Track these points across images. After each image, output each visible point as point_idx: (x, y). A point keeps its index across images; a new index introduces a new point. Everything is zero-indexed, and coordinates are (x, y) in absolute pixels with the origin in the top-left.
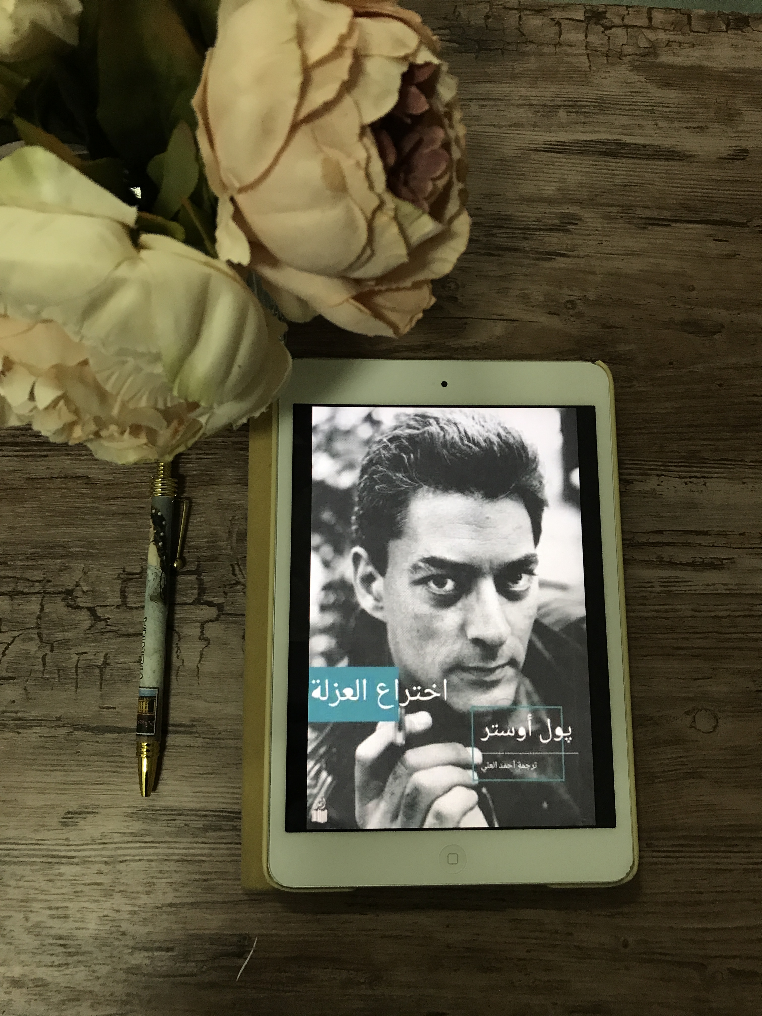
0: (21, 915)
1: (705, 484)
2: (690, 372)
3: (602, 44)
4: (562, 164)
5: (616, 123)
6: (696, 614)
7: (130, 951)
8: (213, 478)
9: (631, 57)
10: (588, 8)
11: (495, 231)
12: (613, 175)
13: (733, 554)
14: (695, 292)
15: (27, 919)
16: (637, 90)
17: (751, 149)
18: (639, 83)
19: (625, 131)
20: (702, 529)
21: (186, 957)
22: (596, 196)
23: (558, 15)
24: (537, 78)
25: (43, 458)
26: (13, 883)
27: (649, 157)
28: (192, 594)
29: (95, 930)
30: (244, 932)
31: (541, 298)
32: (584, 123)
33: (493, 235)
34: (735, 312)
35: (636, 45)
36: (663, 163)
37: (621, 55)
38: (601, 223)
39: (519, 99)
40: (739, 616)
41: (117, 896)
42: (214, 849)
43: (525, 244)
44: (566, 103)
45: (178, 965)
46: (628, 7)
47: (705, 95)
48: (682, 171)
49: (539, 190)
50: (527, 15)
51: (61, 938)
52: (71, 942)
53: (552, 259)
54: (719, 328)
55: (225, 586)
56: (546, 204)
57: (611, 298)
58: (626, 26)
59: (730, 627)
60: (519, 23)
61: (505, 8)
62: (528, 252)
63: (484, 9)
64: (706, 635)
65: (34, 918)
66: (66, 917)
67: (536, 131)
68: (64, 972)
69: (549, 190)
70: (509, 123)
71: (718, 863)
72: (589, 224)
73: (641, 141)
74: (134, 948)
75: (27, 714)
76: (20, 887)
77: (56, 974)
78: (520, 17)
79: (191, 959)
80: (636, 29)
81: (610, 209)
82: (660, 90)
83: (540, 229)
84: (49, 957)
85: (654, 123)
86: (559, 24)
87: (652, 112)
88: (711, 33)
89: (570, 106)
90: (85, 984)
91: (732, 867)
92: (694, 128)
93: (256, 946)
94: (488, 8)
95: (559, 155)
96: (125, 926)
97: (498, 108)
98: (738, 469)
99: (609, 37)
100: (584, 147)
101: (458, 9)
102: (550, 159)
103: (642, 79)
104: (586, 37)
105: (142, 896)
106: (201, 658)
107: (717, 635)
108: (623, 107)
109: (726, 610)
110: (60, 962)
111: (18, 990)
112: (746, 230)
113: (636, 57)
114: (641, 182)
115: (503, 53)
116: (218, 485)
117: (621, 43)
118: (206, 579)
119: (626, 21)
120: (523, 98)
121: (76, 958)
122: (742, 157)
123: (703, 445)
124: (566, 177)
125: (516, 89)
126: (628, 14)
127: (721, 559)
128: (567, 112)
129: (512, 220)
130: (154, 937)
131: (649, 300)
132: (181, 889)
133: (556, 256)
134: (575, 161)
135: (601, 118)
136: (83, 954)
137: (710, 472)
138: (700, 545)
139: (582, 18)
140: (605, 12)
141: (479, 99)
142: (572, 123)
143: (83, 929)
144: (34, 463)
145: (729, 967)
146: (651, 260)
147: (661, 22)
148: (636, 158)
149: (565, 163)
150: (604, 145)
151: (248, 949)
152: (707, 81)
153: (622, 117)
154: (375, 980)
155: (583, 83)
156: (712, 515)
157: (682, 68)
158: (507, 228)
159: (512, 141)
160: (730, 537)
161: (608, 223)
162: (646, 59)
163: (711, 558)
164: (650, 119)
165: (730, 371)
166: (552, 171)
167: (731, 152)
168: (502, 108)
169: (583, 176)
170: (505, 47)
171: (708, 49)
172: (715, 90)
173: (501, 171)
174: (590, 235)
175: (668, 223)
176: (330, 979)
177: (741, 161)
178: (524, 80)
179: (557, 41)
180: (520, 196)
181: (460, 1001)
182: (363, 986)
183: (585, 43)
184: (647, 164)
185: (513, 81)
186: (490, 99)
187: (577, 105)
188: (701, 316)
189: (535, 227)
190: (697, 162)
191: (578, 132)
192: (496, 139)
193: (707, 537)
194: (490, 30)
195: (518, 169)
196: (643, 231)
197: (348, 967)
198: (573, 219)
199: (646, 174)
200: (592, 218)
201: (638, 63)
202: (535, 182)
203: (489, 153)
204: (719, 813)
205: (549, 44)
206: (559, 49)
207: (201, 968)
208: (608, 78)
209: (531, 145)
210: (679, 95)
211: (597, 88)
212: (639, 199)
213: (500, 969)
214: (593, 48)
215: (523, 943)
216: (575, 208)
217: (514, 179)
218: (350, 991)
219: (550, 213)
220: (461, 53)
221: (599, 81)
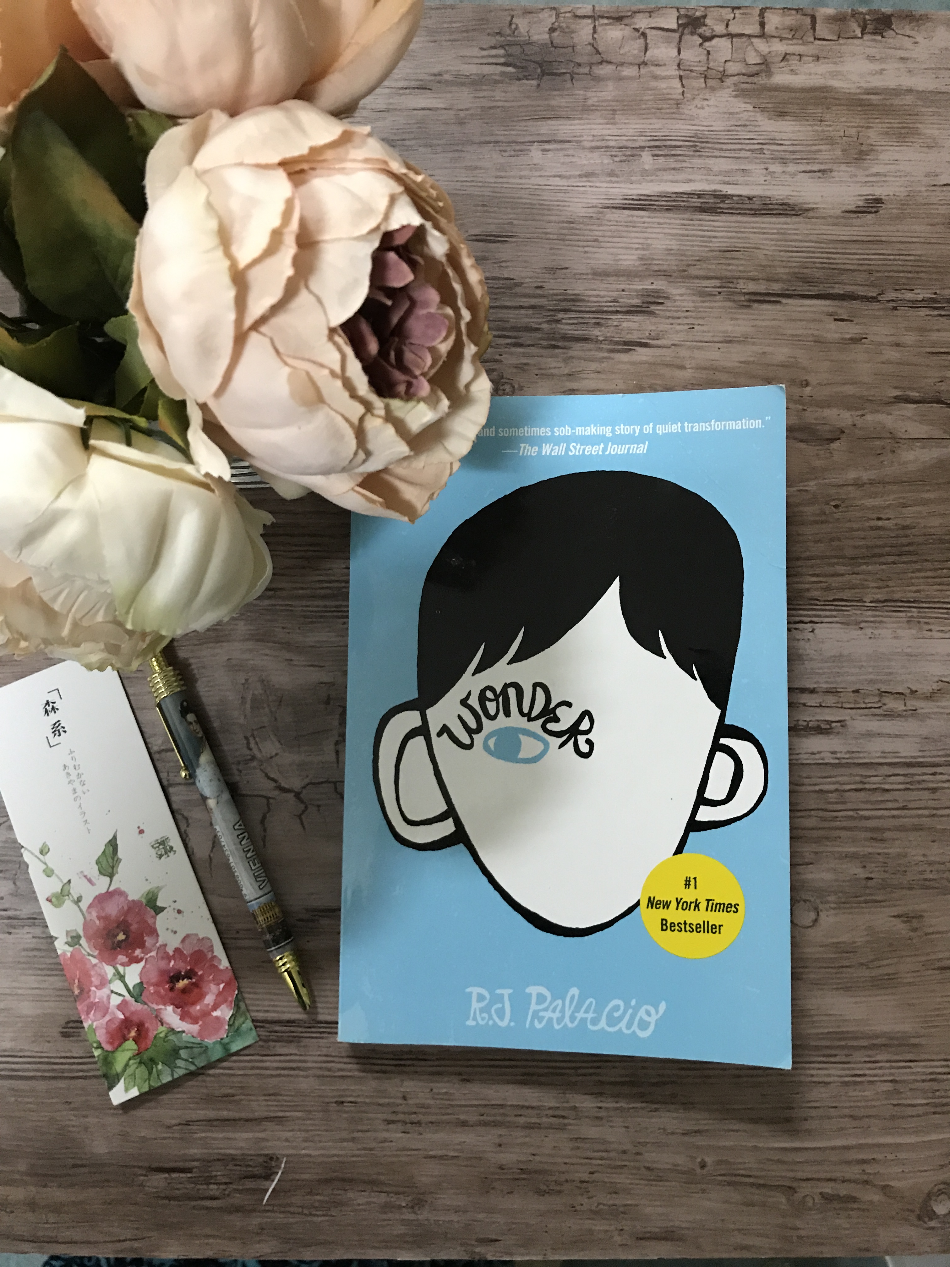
1: (812, 631)
2: (799, 491)
3: (700, 62)
4: (646, 225)
5: (716, 169)
6: (800, 788)
9: (735, 78)
10: (682, 12)
11: (560, 316)
12: (710, 237)
13: (843, 715)
14: (809, 389)
16: (743, 123)
17: (887, 198)
18: (746, 113)
19: (727, 179)
20: (809, 686)
21: (207, 1178)
22: (688, 265)
23: (642, 22)
24: (615, 110)
27: (755, 213)
30: (270, 1152)
32: (674, 169)
33: (558, 321)
34: (860, 413)
35: (744, 61)
36: (774, 219)
37: (723, 77)
38: (693, 302)
39: (592, 141)
40: (849, 790)
43: (596, 332)
44: (652, 143)
45: (198, 1186)
46: (734, 8)
47: (830, 126)
48: (797, 230)
49: (616, 261)
50: (602, 25)
53: (631, 350)
54: (836, 435)
55: (239, 762)
56: (624, 279)
58: (731, 36)
59: (836, 803)
60: (594, 38)
61: (576, 16)
62: (602, 341)
63: (548, 19)
64: (810, 813)
67: (612, 182)
69: (629, 260)
70: (578, 173)
71: (812, 1076)
72: (678, 303)
73: (745, 191)
74: (149, 1169)
75: (18, 913)
78: (594, 27)
79: (212, 1181)
80: (744, 39)
81: (705, 283)
82: (772, 122)
83: (617, 312)
85: (763, 166)
86: (644, 35)
87: (761, 151)
88: (841, 41)
89: (657, 147)
91: (829, 1079)
92: (815, 172)
93: (285, 1167)
94: (554, 17)
95: (642, 213)
97: (566, 153)
98: (853, 611)
99: (709, 53)
100: (674, 201)
101: (514, 20)
102: (630, 219)
103: (750, 108)
104: (679, 53)
107: (821, 814)
108: (724, 147)
109: (834, 783)
112: (876, 306)
113: (742, 78)
114: (745, 245)
115: (572, 78)
116: (228, 641)
117: (723, 61)
119: (733, 29)
120: (596, 138)
122: (874, 209)
123: (813, 582)
124: (649, 241)
125: (589, 126)
126: (734, 18)
127: (830, 722)
128: (653, 156)
129: (582, 301)
133: (637, 346)
134: (662, 221)
135: (697, 162)
137: (819, 616)
138: (804, 705)
139: (674, 26)
140: (705, 17)
141: (542, 142)
142: (660, 170)
145: (823, 1190)
146: (755, 348)
147: (777, 28)
148: (739, 214)
149: (649, 223)
150: (699, 198)
151: (276, 1170)
152: (834, 108)
153: (722, 160)
154: (418, 1203)
155: (674, 116)
156: (821, 668)
157: (803, 90)
158: (576, 311)
159: (583, 196)
160: (842, 694)
161: (703, 302)
162: (755, 79)
163: (818, 721)
164: (758, 161)
165: (850, 488)
166: (633, 235)
167: (861, 203)
168: (570, 152)
169: (671, 240)
170: (576, 70)
171: (835, 63)
172: (844, 119)
173: (568, 237)
174: (679, 318)
175: (778, 299)
176: (368, 1203)
177: (873, 215)
178: (598, 113)
179: (641, 60)
180: (592, 269)
181: (514, 1226)
182: (404, 1210)
183: (677, 62)
184: (753, 222)
185: (585, 116)
186: (556, 141)
187: (665, 146)
188: (816, 419)
189: (610, 309)
190: (817, 218)
191: (666, 181)
192: (562, 195)
193: (814, 696)
194: (555, 47)
195: (590, 233)
196: (745, 311)
197: (388, 1189)
198: (658, 297)
199: (751, 235)
200: (682, 295)
201: (745, 86)
202: (611, 250)
203: (554, 212)
204: (815, 1018)
205: (631, 64)
206: (643, 70)
207: (224, 1190)
208: (707, 108)
209: (607, 201)
210: (797, 128)
211: (692, 122)
212: (741, 268)
213: (560, 1192)
214: (687, 68)
215: (586, 1164)
216: (661, 283)
217: (584, 247)
218: (390, 1215)
219: (630, 290)
220: (519, 79)
221: (694, 112)
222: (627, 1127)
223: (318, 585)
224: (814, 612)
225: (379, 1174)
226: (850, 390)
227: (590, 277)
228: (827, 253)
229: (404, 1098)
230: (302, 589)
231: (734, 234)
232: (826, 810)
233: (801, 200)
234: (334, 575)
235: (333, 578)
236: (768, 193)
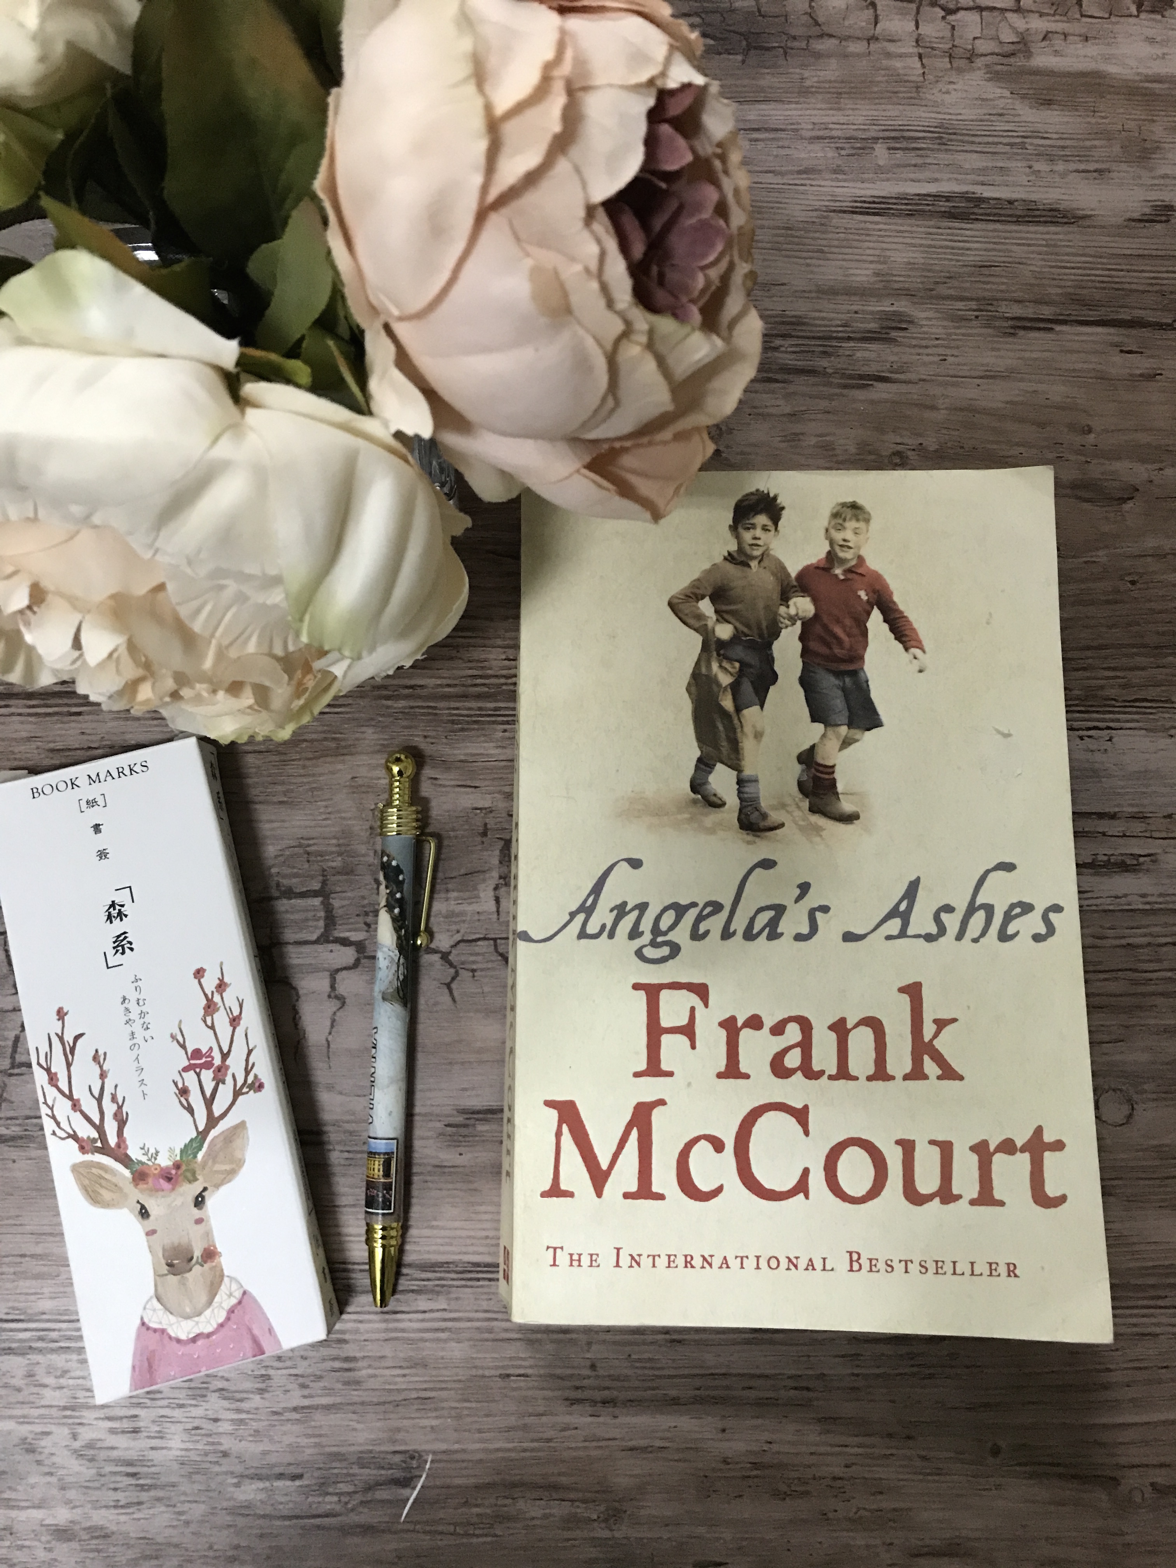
0: (66, 1431)
1: (1110, 739)
2: (1086, 562)
3: (943, 38)
4: (882, 233)
5: (967, 166)
6: (1099, 942)
7: (235, 1481)
8: (343, 743)
9: (988, 58)
11: (778, 342)
12: (962, 249)
13: (1153, 847)
14: (1092, 436)
15: (75, 1436)
16: (999, 112)
18: (1003, 100)
19: (981, 178)
20: (1107, 810)
21: (323, 1487)
22: (937, 283)
24: (839, 93)
25: (73, 718)
26: (50, 1381)
27: (1018, 220)
28: (316, 927)
29: (182, 1450)
30: (411, 1447)
31: (853, 450)
32: (915, 166)
33: (776, 349)
34: (1157, 466)
35: (997, 38)
36: (1041, 229)
37: (971, 56)
38: (945, 327)
39: (813, 130)
40: (1166, 944)
41: (213, 1398)
42: (361, 1322)
43: (824, 363)
44: (887, 134)
45: (310, 1499)
47: (1106, 118)
48: (1070, 241)
49: (847, 276)
51: (130, 1463)
52: (145, 1469)
53: (868, 385)
54: (1130, 493)
55: (366, 914)
56: (857, 298)
57: (962, 447)
58: (980, 9)
59: (1151, 961)
60: (811, 7)
62: (831, 374)
64: (1114, 974)
65: (87, 1434)
66: (136, 1431)
67: (838, 180)
68: (135, 1516)
69: (862, 275)
70: (796, 168)
71: (1135, 1325)
72: (925, 329)
73: (1004, 194)
74: (242, 1476)
76: (61, 1388)
77: (123, 1518)
79: (331, 1490)
80: (996, 13)
81: (960, 305)
82: (1034, 111)
83: (849, 339)
84: (111, 1493)
86: (873, 5)
87: (1023, 146)
88: (1113, 19)
89: (893, 138)
90: (168, 1532)
91: (1158, 1330)
92: (1089, 171)
93: (430, 1469)
95: (877, 219)
96: (227, 1443)
97: (780, 144)
98: (1161, 715)
99: (953, 27)
100: (917, 204)
102: (862, 225)
103: (1007, 93)
104: (917, 28)
105: (251, 1396)
106: (332, 1026)
107: (1130, 975)
108: (977, 139)
109: (1145, 936)
110: (130, 1500)
111: (65, 1545)
112: (1172, 334)
113: (996, 59)
114: (1005, 259)
115: (786, 53)
116: (352, 754)
117: (972, 37)
118: (336, 903)
119: (982, 1)
120: (817, 127)
121: (153, 1493)
122: (1164, 218)
123: (1108, 678)
124: (888, 253)
125: (808, 112)
127: (1137, 857)
128: (889, 149)
129: (804, 324)
130: (272, 1459)
131: (1021, 449)
132: (311, 1384)
133: (876, 380)
134: (902, 228)
135: (944, 157)
136: (163, 1487)
137: (1118, 721)
138: (1104, 834)
141: (749, 129)
142: (898, 166)
143: (162, 1448)
144: (59, 726)
145: (1155, 1480)
146: (1022, 385)
147: (1035, 2)
148: (998, 221)
149: (886, 230)
150: (948, 201)
151: (417, 1473)
152: (1108, 97)
153: (975, 156)
154: (613, 1516)
155: (913, 101)
156: (1123, 788)
157: (1069, 74)
158: (798, 337)
159: (802, 196)
160: (1150, 821)
161: (955, 328)
162: (1012, 60)
163: (1122, 855)
164: (1019, 157)
165: (1149, 559)
166: (867, 244)
167: (1147, 211)
168: (786, 143)
169: (914, 252)
170: (789, 44)
171: (1108, 44)
172: (1122, 111)
173: (785, 246)
174: (927, 347)
175: (1049, 326)
176: (546, 1517)
177: (1163, 225)
178: (820, 97)
179: (871, 33)
180: (817, 285)
181: (744, 1543)
182: (596, 1524)
183: (915, 36)
184: (1016, 232)
185: (802, 100)
186: (767, 130)
187: (904, 137)
188: (1102, 474)
189: (840, 335)
190: (1095, 227)
191: (906, 180)
192: (776, 194)
193: (1115, 823)
194: (764, 16)
195: (812, 242)
196: (1010, 339)
197: (572, 1496)
198: (901, 321)
199: (1015, 248)
200: (930, 319)
201: (1000, 67)
202: (838, 263)
203: (766, 216)
204: (1137, 1248)
205: (858, 38)
206: (874, 46)
207: (346, 1503)
208: (953, 92)
209: (832, 204)
210: (1066, 119)
211: (935, 109)
212: (1003, 287)
213: (807, 1493)
214: (928, 45)
215: (839, 1454)
216: (903, 303)
217: (805, 258)
218: (578, 1533)
219: (864, 312)
220: (720, 54)
221: (939, 97)
222: (893, 1401)
223: (469, 681)
224: (1111, 716)
225: (559, 1474)
226: (1144, 438)
227: (814, 295)
228: (1109, 270)
229: (593, 1367)
230: (449, 686)
231: (991, 246)
232: (1136, 971)
233: (1074, 205)
234: (490, 669)
235: (490, 672)
236: (1033, 197)
